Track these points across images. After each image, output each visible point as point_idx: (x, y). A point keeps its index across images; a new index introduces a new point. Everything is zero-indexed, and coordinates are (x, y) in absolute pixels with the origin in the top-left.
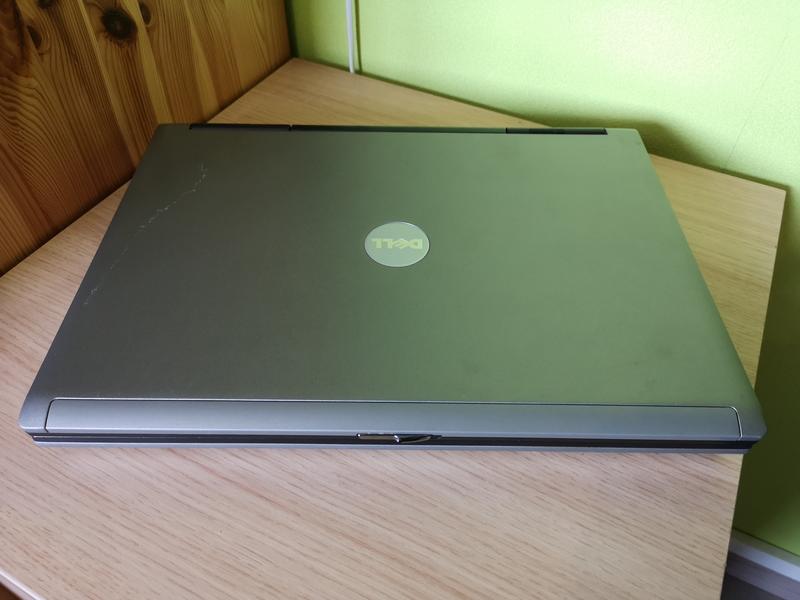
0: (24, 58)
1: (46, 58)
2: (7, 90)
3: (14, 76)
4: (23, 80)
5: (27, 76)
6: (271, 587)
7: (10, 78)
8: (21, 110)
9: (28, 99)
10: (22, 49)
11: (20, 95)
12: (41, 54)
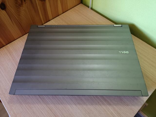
0: (22, 4)
1: (26, 4)
2: (18, 9)
3: (20, 7)
4: (21, 8)
5: (22, 7)
6: (34, 112)
7: (19, 7)
8: (21, 13)
9: (22, 11)
10: (22, 2)
11: (21, 10)
12: (25, 3)
